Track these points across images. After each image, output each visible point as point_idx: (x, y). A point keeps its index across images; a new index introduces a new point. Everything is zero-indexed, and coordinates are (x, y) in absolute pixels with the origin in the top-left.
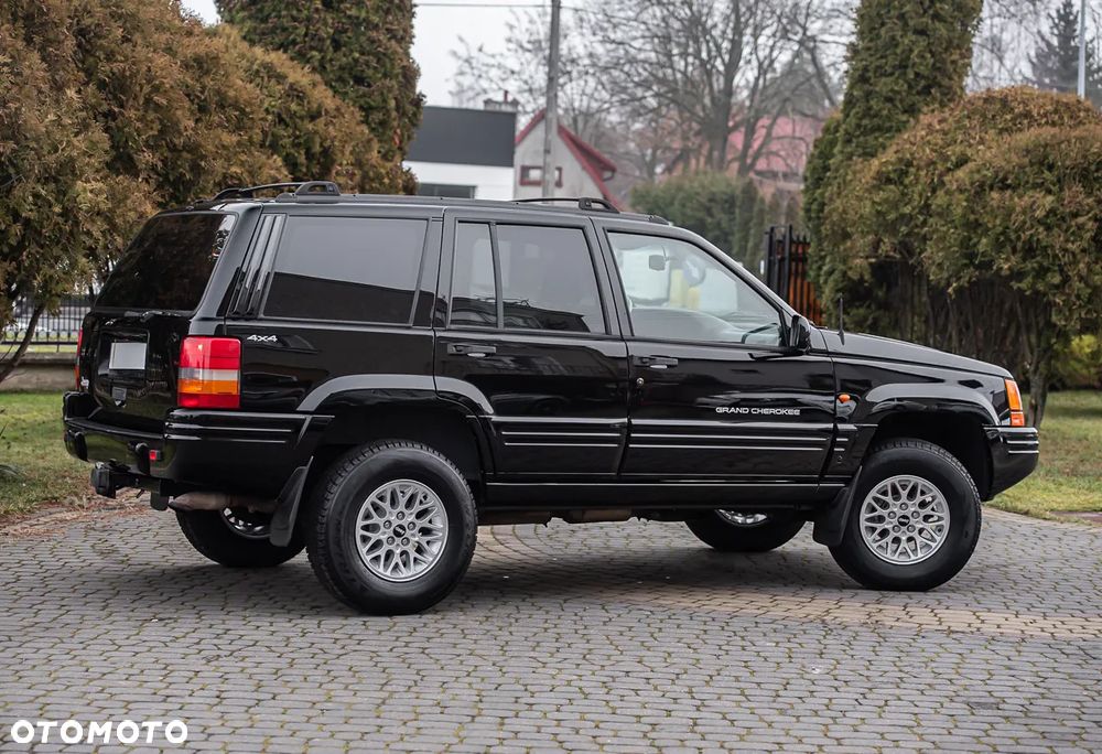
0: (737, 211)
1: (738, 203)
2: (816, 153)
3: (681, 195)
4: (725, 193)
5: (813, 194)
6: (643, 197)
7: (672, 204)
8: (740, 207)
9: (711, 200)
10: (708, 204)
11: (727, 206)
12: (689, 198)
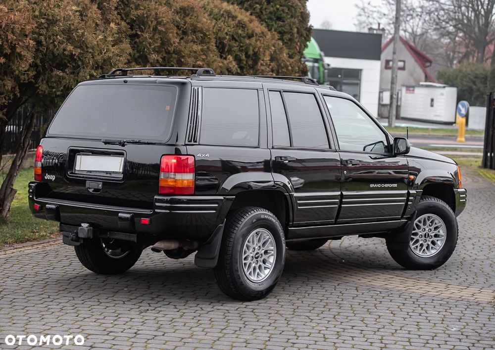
0: (488, 83)
1: (489, 79)
3: (461, 75)
4: (482, 74)
6: (443, 75)
7: (456, 79)
8: (490, 81)
9: (476, 77)
10: (474, 79)
11: (483, 80)
12: (465, 76)
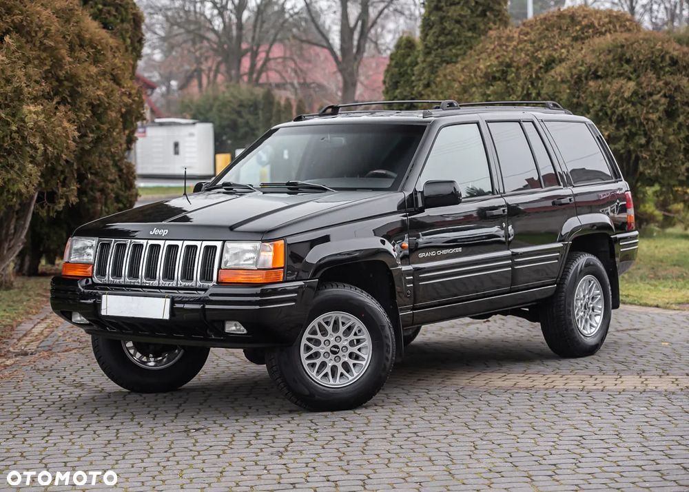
0: (260, 112)
1: (261, 107)
2: (393, 63)
3: (217, 103)
4: (250, 100)
6: (188, 106)
7: (211, 109)
8: (262, 110)
9: (241, 106)
10: (238, 109)
11: (252, 109)
12: (224, 105)
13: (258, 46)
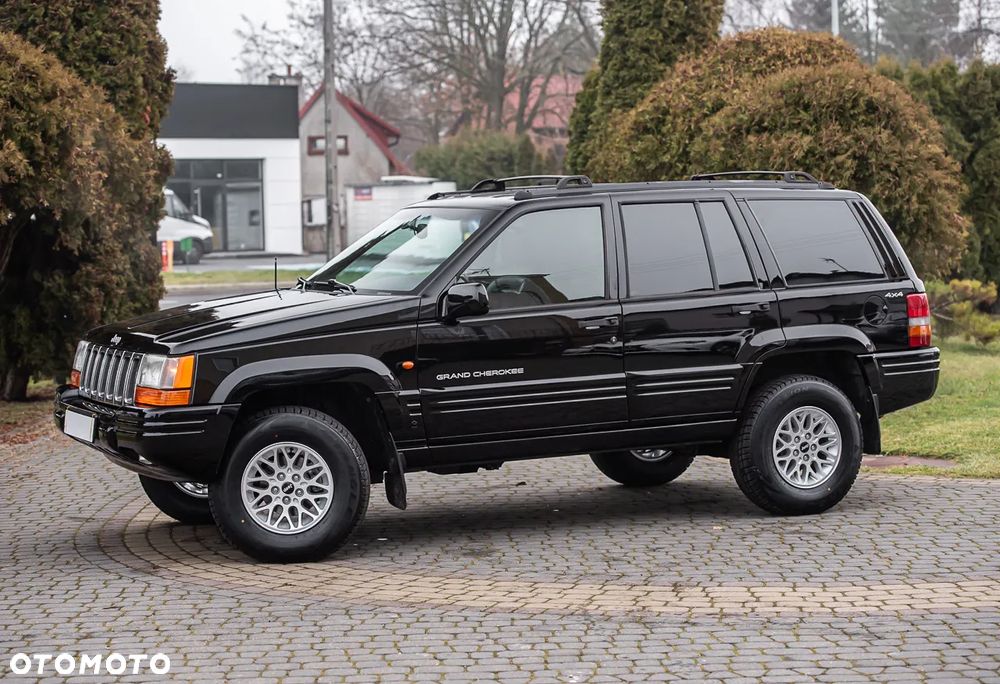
0: (516, 168)
1: (517, 161)
2: (578, 107)
3: (462, 156)
4: (504, 152)
5: (578, 147)
6: (424, 159)
7: (453, 164)
8: (518, 164)
10: (487, 163)
11: (506, 163)
12: (469, 158)
13: (531, 79)
